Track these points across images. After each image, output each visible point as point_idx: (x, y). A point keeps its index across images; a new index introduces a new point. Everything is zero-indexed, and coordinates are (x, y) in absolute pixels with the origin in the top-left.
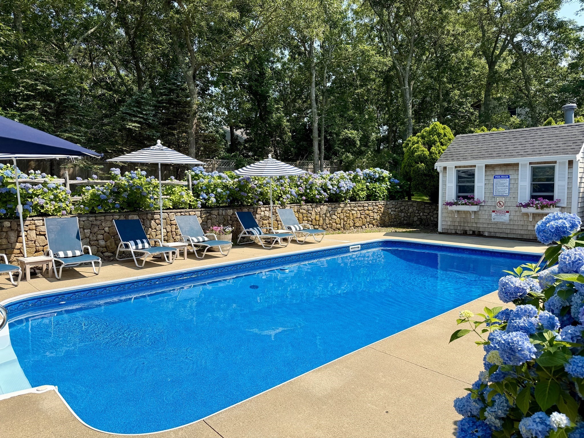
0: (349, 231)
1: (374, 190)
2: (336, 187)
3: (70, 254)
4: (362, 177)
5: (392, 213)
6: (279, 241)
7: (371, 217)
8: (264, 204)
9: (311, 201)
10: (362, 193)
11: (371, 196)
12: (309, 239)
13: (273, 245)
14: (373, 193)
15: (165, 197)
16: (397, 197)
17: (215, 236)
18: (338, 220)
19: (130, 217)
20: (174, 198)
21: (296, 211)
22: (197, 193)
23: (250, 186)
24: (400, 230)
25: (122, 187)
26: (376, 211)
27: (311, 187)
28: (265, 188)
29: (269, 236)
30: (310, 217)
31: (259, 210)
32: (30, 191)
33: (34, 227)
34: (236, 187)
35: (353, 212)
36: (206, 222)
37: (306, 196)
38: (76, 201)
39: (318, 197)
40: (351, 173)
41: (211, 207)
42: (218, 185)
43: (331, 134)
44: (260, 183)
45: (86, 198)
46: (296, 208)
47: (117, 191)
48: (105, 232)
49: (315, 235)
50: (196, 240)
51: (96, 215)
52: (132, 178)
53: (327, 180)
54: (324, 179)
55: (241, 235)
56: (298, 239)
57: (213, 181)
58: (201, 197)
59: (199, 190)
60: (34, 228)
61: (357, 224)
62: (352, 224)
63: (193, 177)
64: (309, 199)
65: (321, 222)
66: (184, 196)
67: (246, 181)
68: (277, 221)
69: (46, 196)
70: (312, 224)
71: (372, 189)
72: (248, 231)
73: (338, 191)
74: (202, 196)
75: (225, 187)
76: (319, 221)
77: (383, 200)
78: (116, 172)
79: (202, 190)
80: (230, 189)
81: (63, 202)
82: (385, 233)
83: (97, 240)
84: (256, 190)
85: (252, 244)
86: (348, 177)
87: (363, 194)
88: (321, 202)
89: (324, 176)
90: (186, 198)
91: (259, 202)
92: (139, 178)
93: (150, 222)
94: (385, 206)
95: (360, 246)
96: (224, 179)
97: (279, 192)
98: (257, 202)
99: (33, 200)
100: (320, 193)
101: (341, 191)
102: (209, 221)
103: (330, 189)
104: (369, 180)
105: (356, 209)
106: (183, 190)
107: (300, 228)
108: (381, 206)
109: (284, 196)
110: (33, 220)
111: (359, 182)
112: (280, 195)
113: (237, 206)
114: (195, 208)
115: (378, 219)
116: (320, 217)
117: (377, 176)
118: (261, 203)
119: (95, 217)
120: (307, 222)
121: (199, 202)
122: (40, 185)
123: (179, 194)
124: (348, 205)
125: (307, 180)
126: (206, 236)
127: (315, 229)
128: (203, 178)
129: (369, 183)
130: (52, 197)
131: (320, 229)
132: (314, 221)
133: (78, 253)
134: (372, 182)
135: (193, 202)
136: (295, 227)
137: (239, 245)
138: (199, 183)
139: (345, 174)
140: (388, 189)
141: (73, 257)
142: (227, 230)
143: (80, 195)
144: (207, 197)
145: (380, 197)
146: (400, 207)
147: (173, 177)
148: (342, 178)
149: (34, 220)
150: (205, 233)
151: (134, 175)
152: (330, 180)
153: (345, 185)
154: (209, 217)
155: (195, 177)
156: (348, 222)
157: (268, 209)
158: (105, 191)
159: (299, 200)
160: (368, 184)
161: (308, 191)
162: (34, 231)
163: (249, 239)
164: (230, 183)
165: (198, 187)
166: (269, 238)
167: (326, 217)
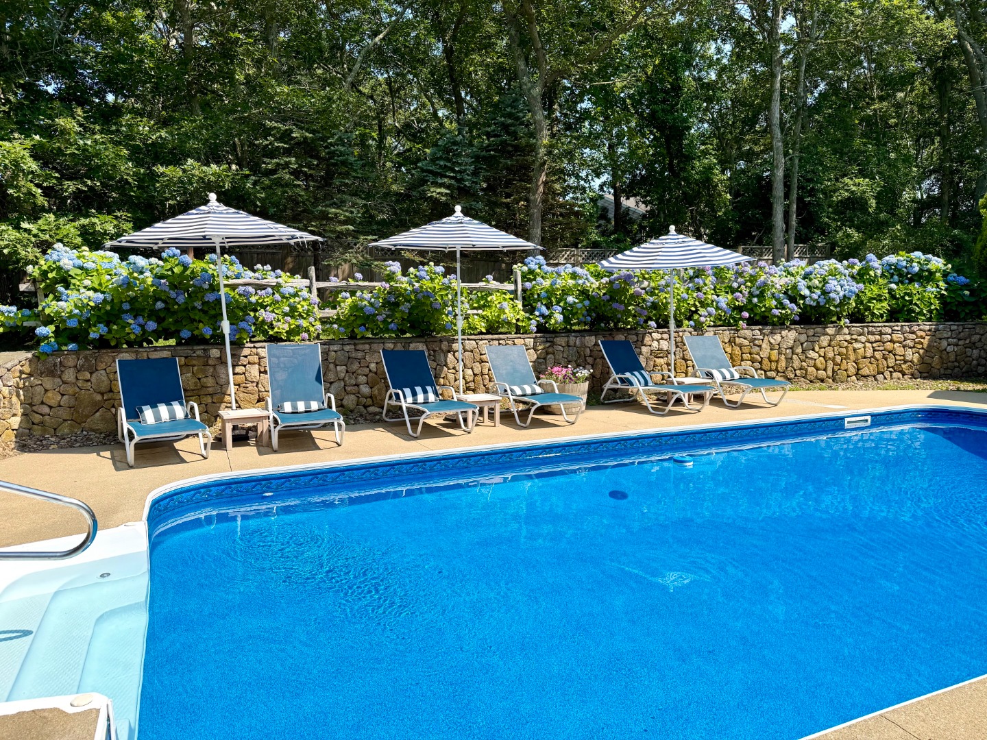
0: (844, 385)
1: (907, 298)
2: (819, 292)
3: (301, 406)
4: (879, 272)
5: (950, 349)
6: (685, 400)
7: (898, 357)
8: (659, 326)
9: (761, 320)
10: (879, 306)
11: (900, 312)
12: (750, 398)
13: (670, 407)
14: (904, 306)
15: (475, 311)
16: (962, 315)
17: (555, 385)
18: (820, 362)
19: (412, 346)
20: (489, 314)
21: (726, 341)
22: (531, 305)
23: (631, 291)
24: (970, 386)
25: (401, 294)
26: (911, 344)
27: (762, 293)
28: (663, 295)
29: (664, 390)
30: (758, 354)
31: (647, 339)
32: (253, 299)
33: (256, 359)
34: (604, 294)
35: (857, 345)
36: (545, 359)
37: (751, 310)
38: (328, 318)
39: (776, 312)
40: (855, 264)
41: (554, 332)
42: (570, 289)
43: (812, 193)
44: (653, 284)
45: (342, 313)
46: (727, 334)
47: (393, 301)
48: (370, 371)
49: (767, 390)
50: (519, 392)
51: (357, 341)
52: (419, 279)
53: (798, 278)
54: (792, 275)
55: (608, 385)
56: (726, 397)
57: (560, 283)
58: (537, 313)
59: (534, 300)
60: (257, 361)
61: (865, 371)
62: (852, 371)
63: (523, 276)
64: (757, 318)
65: (783, 364)
66: (507, 311)
67: (625, 281)
68: (686, 360)
69: (278, 309)
70: (761, 369)
71: (903, 298)
72: (620, 379)
73: (822, 301)
74: (539, 311)
75: (584, 293)
76: (777, 362)
77: (930, 319)
78: (392, 268)
79: (539, 299)
80: (593, 296)
81: (305, 319)
82: (932, 391)
83: (357, 385)
84: (644, 300)
85: (629, 403)
86: (847, 272)
87: (882, 307)
88: (783, 324)
89: (791, 269)
90: (509, 315)
91: (650, 323)
92: (432, 279)
93: (446, 357)
94: (934, 333)
95: (869, 418)
96: (581, 278)
97: (692, 302)
98: (646, 322)
99: (257, 314)
100: (781, 304)
101: (829, 300)
102: (549, 356)
103: (804, 297)
104: (896, 277)
105: (863, 339)
106: (505, 299)
107: (732, 376)
108: (923, 334)
109: (702, 311)
110: (254, 347)
111: (872, 281)
112: (693, 309)
113: (603, 330)
114: (525, 332)
115: (915, 360)
116: (780, 353)
117: (916, 269)
118: (652, 324)
119: (355, 345)
120: (750, 363)
121: (533, 322)
122: (269, 290)
123: (498, 306)
124: (846, 330)
125: (753, 279)
126: (540, 385)
127: (767, 377)
128: (543, 277)
129: (897, 284)
130: (287, 309)
131: (778, 379)
132: (766, 361)
133: (315, 405)
134: (902, 283)
135: (523, 321)
136: (722, 373)
137: (603, 404)
138: (534, 287)
139: (839, 265)
140: (941, 297)
141: (306, 412)
142: (579, 375)
143: (334, 308)
144: (547, 313)
145: (921, 313)
146: (970, 336)
147: (490, 277)
148: (833, 273)
149: (257, 348)
150: (538, 378)
151: (423, 274)
152: (804, 278)
153: (838, 288)
154: (550, 350)
155: (529, 276)
156: (844, 366)
157: (666, 336)
158: (373, 300)
159: (734, 318)
160: (893, 286)
161: (755, 300)
162: (257, 366)
163: (625, 394)
164: (594, 286)
165: (532, 294)
166: (665, 394)
167: (793, 354)
